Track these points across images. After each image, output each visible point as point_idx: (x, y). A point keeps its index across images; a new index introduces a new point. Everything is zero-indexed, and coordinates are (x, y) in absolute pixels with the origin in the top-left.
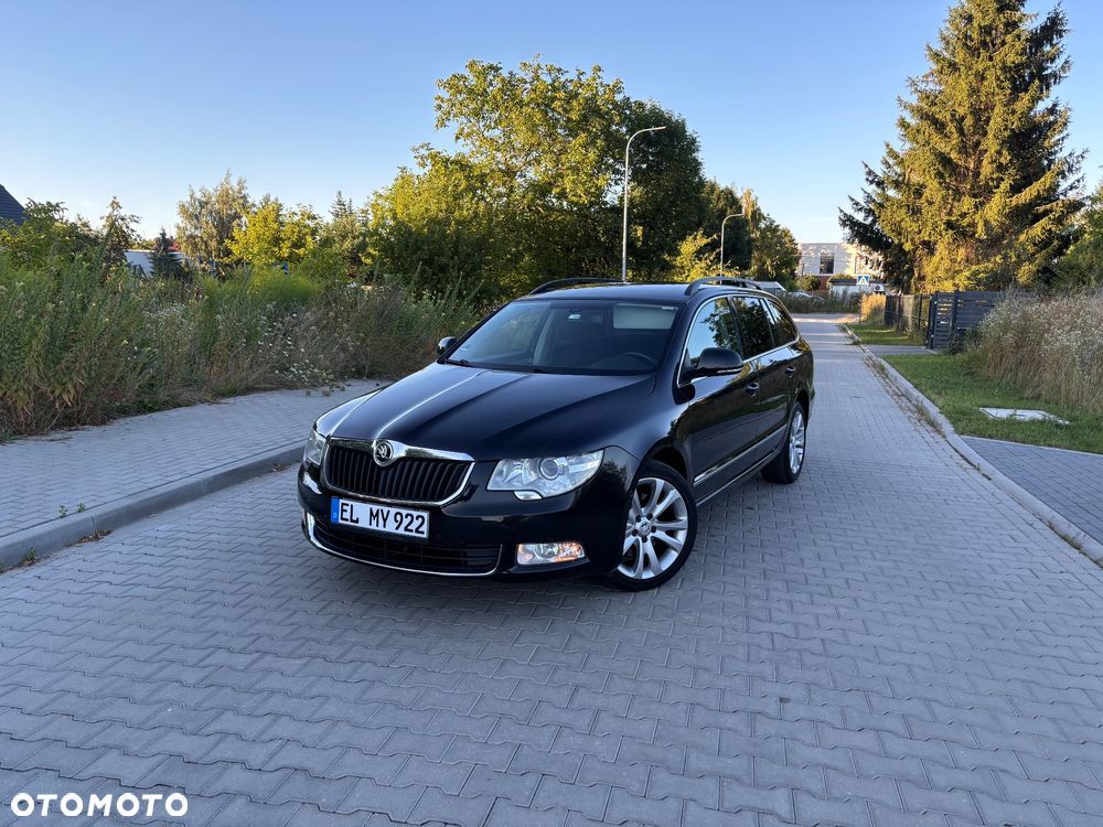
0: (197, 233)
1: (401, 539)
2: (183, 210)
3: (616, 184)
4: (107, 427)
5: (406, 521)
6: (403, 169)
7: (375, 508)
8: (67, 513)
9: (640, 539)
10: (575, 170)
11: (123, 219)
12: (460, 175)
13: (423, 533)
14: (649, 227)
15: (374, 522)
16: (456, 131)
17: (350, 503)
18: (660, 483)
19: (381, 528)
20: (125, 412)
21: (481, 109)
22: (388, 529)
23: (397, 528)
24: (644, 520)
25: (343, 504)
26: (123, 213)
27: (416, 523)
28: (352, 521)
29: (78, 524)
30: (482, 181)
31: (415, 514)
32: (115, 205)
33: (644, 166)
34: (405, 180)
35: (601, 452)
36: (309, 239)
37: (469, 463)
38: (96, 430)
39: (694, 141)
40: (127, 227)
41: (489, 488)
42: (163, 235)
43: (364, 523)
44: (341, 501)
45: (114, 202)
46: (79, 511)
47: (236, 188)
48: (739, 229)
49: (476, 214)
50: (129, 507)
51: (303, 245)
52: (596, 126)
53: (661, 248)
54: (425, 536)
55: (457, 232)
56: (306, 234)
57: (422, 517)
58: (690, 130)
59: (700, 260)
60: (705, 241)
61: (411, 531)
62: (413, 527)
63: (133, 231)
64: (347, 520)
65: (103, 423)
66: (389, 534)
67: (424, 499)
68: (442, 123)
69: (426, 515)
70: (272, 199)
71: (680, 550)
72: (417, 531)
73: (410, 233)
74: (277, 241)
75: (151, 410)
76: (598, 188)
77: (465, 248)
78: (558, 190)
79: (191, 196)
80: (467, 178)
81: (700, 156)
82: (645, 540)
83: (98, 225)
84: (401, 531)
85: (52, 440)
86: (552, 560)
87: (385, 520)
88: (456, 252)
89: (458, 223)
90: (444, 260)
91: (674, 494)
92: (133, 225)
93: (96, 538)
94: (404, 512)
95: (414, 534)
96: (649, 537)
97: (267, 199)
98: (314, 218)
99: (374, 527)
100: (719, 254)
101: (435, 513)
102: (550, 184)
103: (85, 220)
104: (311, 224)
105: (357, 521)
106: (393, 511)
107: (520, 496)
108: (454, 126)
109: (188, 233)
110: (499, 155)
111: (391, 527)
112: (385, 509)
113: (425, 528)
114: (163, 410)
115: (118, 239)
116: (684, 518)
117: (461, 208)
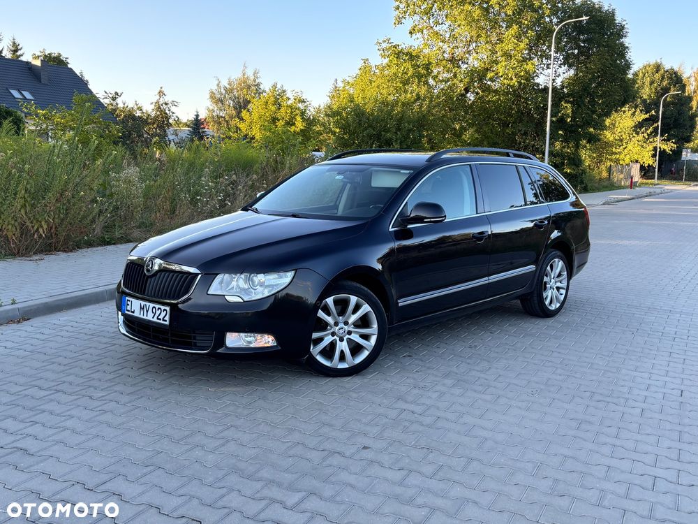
0: (222, 114)
1: (154, 325)
2: (212, 96)
3: (548, 68)
4: (72, 254)
5: (158, 312)
6: (365, 61)
7: (143, 303)
8: (3, 304)
9: (338, 339)
10: (508, 56)
11: (166, 104)
12: (408, 65)
13: (166, 321)
14: (577, 104)
15: (142, 313)
16: (410, 28)
17: (131, 299)
18: (354, 299)
19: (145, 317)
20: (90, 244)
21: (431, 8)
22: (148, 318)
23: (153, 318)
24: (342, 325)
25: (128, 300)
26: (168, 99)
27: (163, 314)
28: (132, 312)
29: (8, 311)
30: (427, 69)
31: (163, 308)
32: (161, 93)
33: (576, 51)
34: (366, 69)
35: (293, 272)
36: (299, 118)
37: (198, 274)
38: (63, 255)
39: (622, 27)
40: (169, 110)
41: (209, 293)
42: (197, 116)
43: (137, 314)
44: (127, 298)
45: (160, 91)
46: (12, 304)
47: (252, 78)
48: (682, 105)
49: (418, 98)
50: (47, 303)
51: (294, 124)
52: (528, 18)
53: (588, 123)
54: (167, 323)
55: (403, 112)
56: (297, 115)
57: (166, 310)
58: (619, 19)
59: (638, 133)
60: (644, 116)
61: (160, 319)
62: (161, 317)
63: (173, 113)
64: (129, 311)
65: (71, 251)
66: (149, 321)
67: (169, 299)
68: (399, 21)
69: (168, 309)
70: (279, 86)
71: (371, 349)
72: (163, 320)
73: (363, 113)
74: (274, 120)
75: (109, 243)
76: (527, 72)
77: (406, 124)
78: (492, 74)
79: (218, 85)
80: (416, 66)
81: (626, 41)
82: (341, 340)
83: (149, 108)
84: (155, 320)
85: (30, 260)
86: (252, 345)
87: (147, 311)
88: (398, 129)
89: (404, 104)
90: (389, 135)
91: (366, 308)
92: (173, 109)
93: (19, 322)
94: (157, 306)
95: (161, 322)
96: (345, 338)
97: (275, 86)
98: (303, 101)
99: (141, 316)
100: (656, 129)
101: (174, 308)
102: (487, 70)
103: (140, 105)
104: (301, 106)
105: (133, 312)
106: (152, 305)
107: (229, 299)
108: (409, 23)
109: (214, 114)
110: (445, 47)
111: (150, 317)
112: (148, 304)
113: (167, 318)
114: (118, 244)
115: (162, 120)
116: (375, 326)
117: (406, 92)
